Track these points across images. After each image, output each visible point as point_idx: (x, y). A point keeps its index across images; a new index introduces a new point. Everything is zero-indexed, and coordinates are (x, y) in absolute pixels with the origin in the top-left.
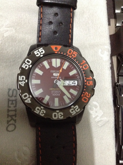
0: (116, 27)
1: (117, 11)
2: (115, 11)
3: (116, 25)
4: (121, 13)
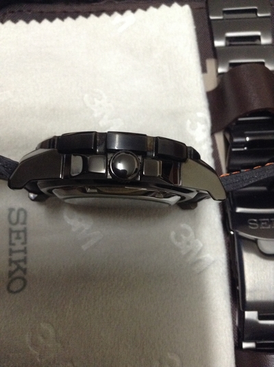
0: (218, 75)
3: (217, 71)
4: (226, 46)
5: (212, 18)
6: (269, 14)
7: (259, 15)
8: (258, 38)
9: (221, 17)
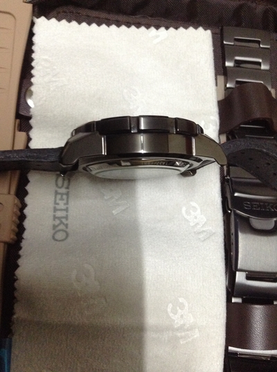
0: (227, 89)
1: (229, 64)
2: (224, 64)
3: (226, 86)
4: (234, 66)
5: (225, 42)
6: (269, 47)
7: (261, 46)
8: (259, 64)
9: (232, 44)
